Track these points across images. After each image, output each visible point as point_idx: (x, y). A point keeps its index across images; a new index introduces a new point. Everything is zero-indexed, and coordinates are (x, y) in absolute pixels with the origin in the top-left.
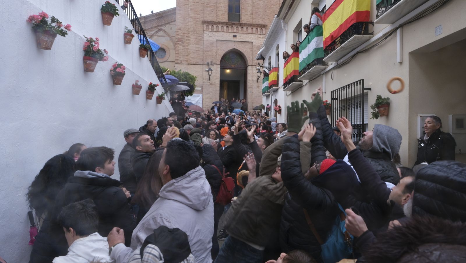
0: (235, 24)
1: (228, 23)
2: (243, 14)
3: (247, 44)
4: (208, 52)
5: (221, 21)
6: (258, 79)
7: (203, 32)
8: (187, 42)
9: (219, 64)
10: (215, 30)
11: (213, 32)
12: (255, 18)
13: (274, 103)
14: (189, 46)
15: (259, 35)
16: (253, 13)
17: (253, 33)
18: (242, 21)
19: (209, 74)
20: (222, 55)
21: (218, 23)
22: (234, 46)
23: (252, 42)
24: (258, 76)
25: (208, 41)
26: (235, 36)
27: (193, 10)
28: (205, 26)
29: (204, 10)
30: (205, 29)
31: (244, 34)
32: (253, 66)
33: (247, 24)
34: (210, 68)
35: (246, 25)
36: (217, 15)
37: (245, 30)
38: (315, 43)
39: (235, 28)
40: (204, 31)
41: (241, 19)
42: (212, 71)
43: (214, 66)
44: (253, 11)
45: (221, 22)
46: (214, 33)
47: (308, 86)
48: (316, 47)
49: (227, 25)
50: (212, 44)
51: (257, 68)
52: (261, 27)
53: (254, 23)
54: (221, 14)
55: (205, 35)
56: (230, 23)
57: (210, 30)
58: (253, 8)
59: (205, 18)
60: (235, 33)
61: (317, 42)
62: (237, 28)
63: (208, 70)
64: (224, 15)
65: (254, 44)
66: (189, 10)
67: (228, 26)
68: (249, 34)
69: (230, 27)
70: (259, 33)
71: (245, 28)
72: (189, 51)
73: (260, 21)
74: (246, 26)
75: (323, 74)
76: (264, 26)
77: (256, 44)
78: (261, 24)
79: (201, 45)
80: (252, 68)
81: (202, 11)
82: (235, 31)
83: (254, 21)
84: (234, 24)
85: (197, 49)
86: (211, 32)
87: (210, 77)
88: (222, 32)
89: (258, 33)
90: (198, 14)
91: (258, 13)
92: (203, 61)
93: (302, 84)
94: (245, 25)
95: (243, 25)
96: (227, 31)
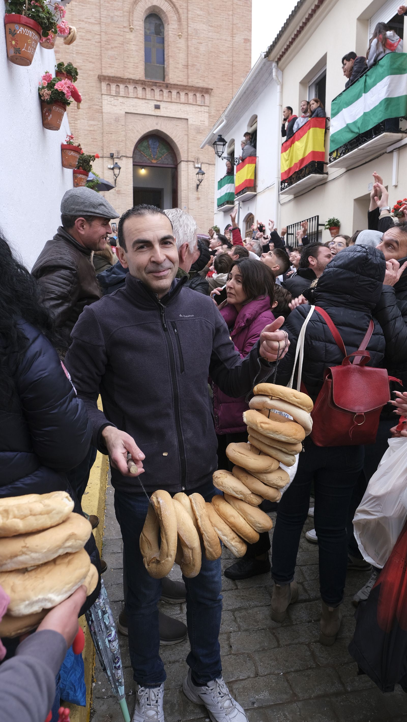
0: (158, 84)
1: (145, 81)
2: (170, 66)
3: (178, 122)
4: (111, 134)
5: (133, 78)
6: (198, 186)
7: (100, 97)
8: (73, 113)
9: (131, 157)
10: (122, 93)
11: (119, 98)
12: (191, 75)
13: (244, 221)
14: (76, 122)
15: (199, 107)
16: (188, 66)
17: (189, 103)
18: (169, 80)
19: (115, 175)
20: (136, 141)
21: (128, 81)
22: (157, 124)
23: (187, 119)
24: (199, 180)
25: (110, 113)
26: (157, 107)
27: (81, 53)
28: (104, 85)
29: (101, 55)
30: (104, 92)
31: (174, 104)
32: (189, 163)
33: (177, 85)
34: (116, 163)
35: (175, 86)
36: (124, 67)
37: (175, 97)
38: (386, 87)
39: (157, 91)
40: (103, 96)
41: (168, 75)
42: (120, 168)
43: (122, 160)
44: (188, 61)
45: (134, 80)
46: (121, 100)
47: (343, 179)
48: (388, 95)
49: (144, 86)
50: (117, 120)
51: (197, 166)
52: (201, 92)
53: (190, 85)
54: (133, 64)
55: (105, 102)
56: (148, 82)
57: (113, 93)
58: (188, 56)
59: (103, 71)
60: (157, 101)
61: (389, 86)
62: (161, 92)
63: (112, 166)
64: (137, 67)
65: (190, 122)
66: (75, 53)
67: (146, 87)
68: (182, 105)
69: (148, 90)
70: (199, 103)
71: (174, 93)
72: (78, 132)
73: (200, 81)
74: (177, 88)
75: (392, 152)
76: (206, 91)
77: (194, 123)
78: (202, 86)
79: (99, 121)
80: (188, 165)
81: (98, 57)
82: (157, 97)
83: (190, 80)
84: (155, 84)
85: (91, 129)
86: (116, 98)
87: (115, 180)
88: (135, 98)
89: (196, 102)
90: (90, 62)
91: (196, 65)
92: (103, 150)
93: (327, 178)
94: (174, 88)
95: (171, 87)
96: (144, 97)
